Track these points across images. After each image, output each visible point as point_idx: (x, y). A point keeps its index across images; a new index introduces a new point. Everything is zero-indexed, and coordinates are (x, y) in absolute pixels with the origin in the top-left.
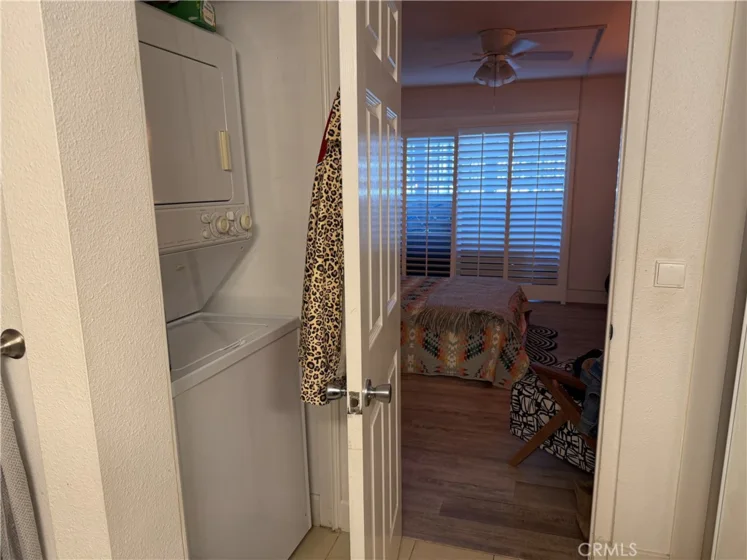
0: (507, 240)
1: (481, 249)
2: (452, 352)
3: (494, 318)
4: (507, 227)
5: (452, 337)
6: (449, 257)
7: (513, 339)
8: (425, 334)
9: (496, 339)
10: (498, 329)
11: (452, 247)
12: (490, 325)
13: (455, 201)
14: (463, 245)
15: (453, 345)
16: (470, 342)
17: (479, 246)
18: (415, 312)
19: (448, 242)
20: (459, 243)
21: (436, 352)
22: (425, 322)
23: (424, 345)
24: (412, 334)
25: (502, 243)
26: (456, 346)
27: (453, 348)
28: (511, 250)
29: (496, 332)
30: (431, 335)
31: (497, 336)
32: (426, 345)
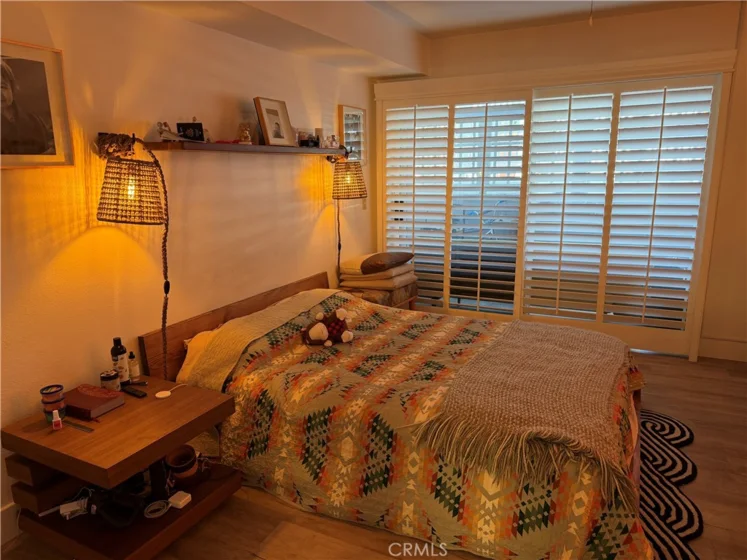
0: (604, 257)
1: (563, 269)
2: (488, 512)
3: (577, 454)
4: (606, 237)
5: (489, 482)
6: (512, 279)
7: (619, 503)
8: (436, 468)
9: (580, 503)
10: (586, 479)
11: (517, 265)
12: (569, 468)
13: (523, 197)
14: (535, 262)
15: (491, 498)
16: (525, 498)
17: (560, 264)
18: (421, 418)
19: (510, 257)
20: (530, 258)
21: (457, 508)
22: (437, 444)
23: (433, 489)
24: (414, 463)
25: (597, 261)
26: (496, 502)
27: (489, 505)
28: (610, 272)
29: (581, 486)
30: (449, 470)
31: (582, 495)
32: (438, 488)
